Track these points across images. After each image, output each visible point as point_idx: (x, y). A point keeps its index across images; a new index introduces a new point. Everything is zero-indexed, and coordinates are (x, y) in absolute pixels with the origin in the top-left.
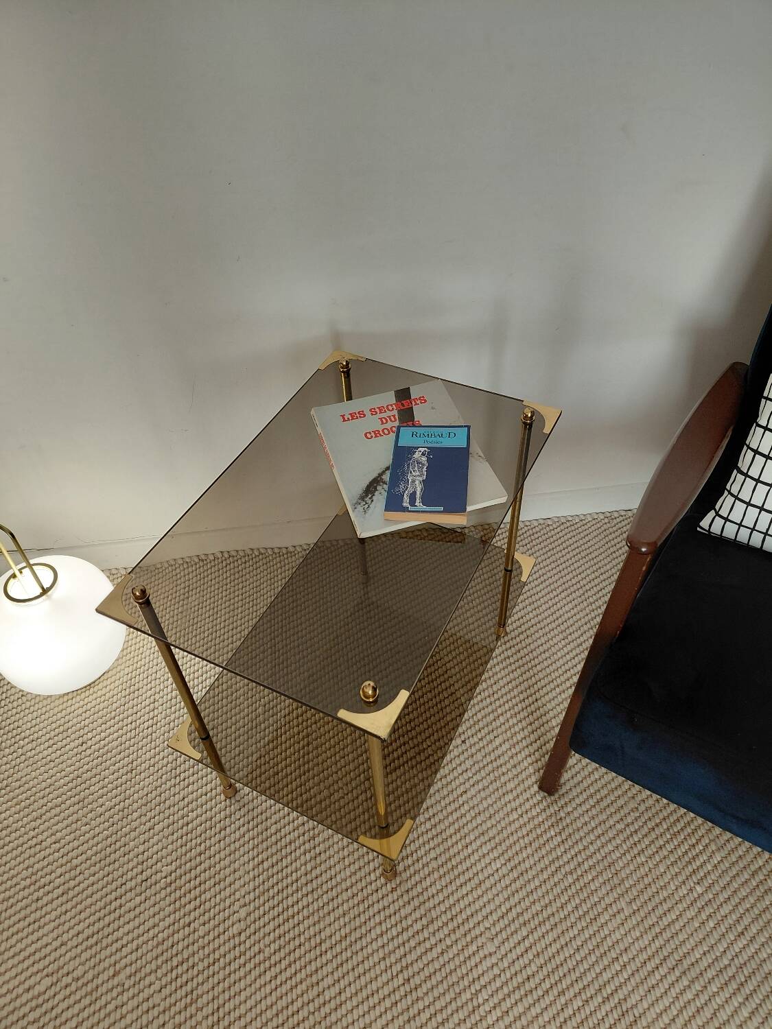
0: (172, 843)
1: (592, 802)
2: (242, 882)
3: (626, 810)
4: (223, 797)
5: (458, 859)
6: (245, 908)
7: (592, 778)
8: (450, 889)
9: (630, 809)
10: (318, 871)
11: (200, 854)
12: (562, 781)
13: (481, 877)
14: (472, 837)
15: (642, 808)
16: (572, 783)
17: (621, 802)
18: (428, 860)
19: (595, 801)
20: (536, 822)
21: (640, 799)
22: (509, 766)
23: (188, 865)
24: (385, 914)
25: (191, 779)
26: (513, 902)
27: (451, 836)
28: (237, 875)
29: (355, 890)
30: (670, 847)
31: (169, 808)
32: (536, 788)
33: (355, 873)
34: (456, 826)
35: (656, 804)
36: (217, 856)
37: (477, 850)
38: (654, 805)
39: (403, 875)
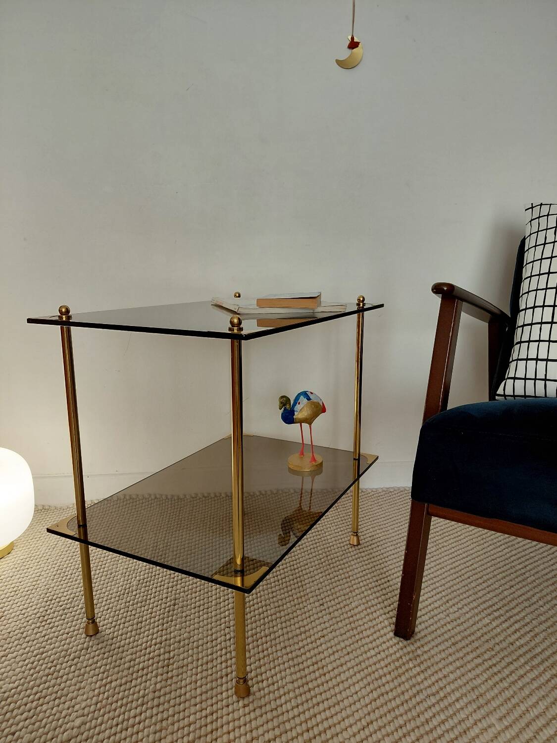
0: (22, 667)
1: (447, 644)
2: (85, 697)
3: (481, 650)
4: (84, 636)
5: (315, 683)
6: (82, 718)
7: (445, 628)
8: (306, 706)
9: (485, 649)
10: (168, 689)
11: (47, 675)
12: (417, 630)
13: (339, 697)
14: (330, 667)
15: (497, 648)
16: (426, 632)
17: (476, 644)
18: (284, 684)
19: (450, 643)
20: (394, 657)
21: (494, 642)
22: (365, 620)
23: (32, 683)
24: (234, 724)
25: (56, 624)
26: (373, 716)
27: (308, 667)
28: (81, 692)
29: (204, 705)
30: (531, 675)
31: (28, 642)
32: (392, 634)
33: (206, 692)
34: (314, 659)
35: (511, 646)
36: (65, 677)
37: (336, 677)
38: (509, 646)
39: (258, 694)
